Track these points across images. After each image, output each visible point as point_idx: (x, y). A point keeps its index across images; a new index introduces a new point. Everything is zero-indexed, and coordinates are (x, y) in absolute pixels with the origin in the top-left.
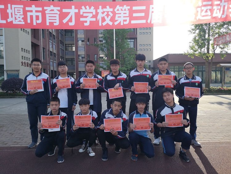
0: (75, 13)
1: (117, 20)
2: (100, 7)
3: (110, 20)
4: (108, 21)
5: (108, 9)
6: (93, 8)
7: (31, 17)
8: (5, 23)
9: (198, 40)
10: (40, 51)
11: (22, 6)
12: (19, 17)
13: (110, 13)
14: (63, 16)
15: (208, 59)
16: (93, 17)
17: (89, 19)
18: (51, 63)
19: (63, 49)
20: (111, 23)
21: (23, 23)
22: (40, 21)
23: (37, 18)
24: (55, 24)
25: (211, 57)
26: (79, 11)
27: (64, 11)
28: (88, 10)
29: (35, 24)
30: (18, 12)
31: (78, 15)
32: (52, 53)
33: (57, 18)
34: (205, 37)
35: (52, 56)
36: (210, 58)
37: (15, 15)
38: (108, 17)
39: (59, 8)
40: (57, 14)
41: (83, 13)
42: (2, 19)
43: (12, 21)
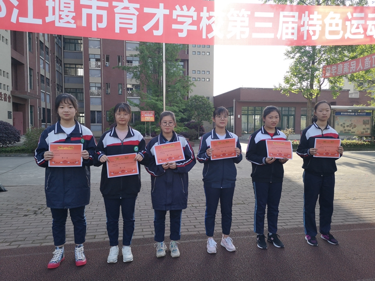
0: (165, 15)
1: (231, 32)
4: (216, 32)
6: (193, 9)
7: (89, 16)
8: (41, 23)
10: (26, 73)
12: (67, 16)
14: (143, 18)
15: (312, 98)
16: (193, 24)
17: (186, 27)
18: (42, 96)
19: (60, 71)
21: (74, 26)
22: (103, 25)
23: (100, 19)
24: (130, 32)
25: (316, 94)
26: (171, 13)
27: (147, 10)
28: (185, 13)
29: (94, 29)
30: (65, 7)
31: (168, 20)
32: (43, 78)
33: (134, 22)
35: (43, 83)
36: (314, 97)
37: (60, 10)
39: (138, 6)
40: (134, 14)
41: (178, 16)
42: (35, 17)
43: (54, 21)
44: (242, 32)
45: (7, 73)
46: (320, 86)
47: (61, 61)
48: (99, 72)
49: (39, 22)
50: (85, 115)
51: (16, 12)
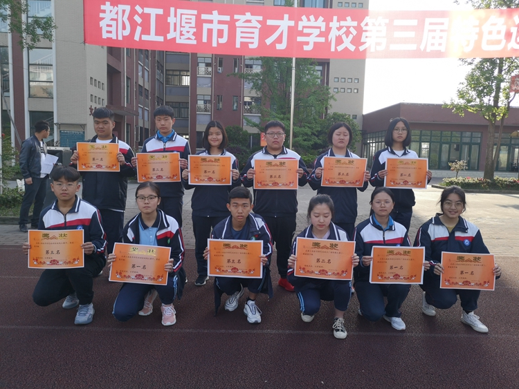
0: (289, 27)
1: (365, 43)
2: (335, 18)
3: (352, 42)
4: (347, 43)
5: (349, 22)
6: (321, 19)
7: (210, 31)
8: (163, 40)
9: (478, 79)
10: (122, 84)
11: (195, 12)
12: (188, 32)
13: (352, 30)
14: (266, 31)
15: (495, 120)
16: (321, 35)
17: (312, 40)
18: (140, 111)
19: (161, 80)
20: (352, 48)
21: (195, 42)
22: (224, 40)
23: (220, 33)
24: (251, 46)
25: (502, 115)
26: (297, 24)
27: (270, 22)
28: (312, 23)
29: (214, 44)
30: (186, 23)
31: (293, 32)
32: (142, 90)
33: (256, 36)
34: (493, 72)
35: (141, 95)
36: (498, 118)
37: (181, 26)
38: (347, 37)
39: (260, 18)
40: (256, 28)
41: (304, 27)
42: (157, 34)
43: (175, 38)
44: (378, 44)
45: (103, 84)
46: (509, 103)
47: (163, 67)
48: (209, 80)
49: (161, 39)
50: (190, 137)
51: (139, 29)
